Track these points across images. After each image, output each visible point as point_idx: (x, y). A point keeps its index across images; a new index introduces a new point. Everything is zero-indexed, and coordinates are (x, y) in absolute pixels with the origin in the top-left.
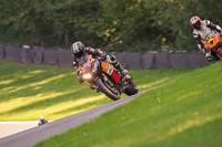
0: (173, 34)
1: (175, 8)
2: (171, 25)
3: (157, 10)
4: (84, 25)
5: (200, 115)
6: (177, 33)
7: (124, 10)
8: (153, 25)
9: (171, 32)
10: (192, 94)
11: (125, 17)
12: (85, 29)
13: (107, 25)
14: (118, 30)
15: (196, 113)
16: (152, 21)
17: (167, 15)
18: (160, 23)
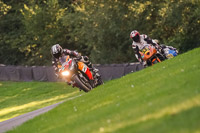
0: (88, 49)
1: (90, 26)
2: (86, 41)
3: (73, 27)
4: (8, 42)
5: (112, 122)
6: (92, 48)
7: (44, 27)
8: (70, 41)
9: (86, 47)
10: (105, 103)
11: (45, 34)
12: (9, 45)
13: (29, 41)
14: (39, 45)
15: (109, 121)
16: (69, 37)
17: (83, 31)
18: (76, 39)
